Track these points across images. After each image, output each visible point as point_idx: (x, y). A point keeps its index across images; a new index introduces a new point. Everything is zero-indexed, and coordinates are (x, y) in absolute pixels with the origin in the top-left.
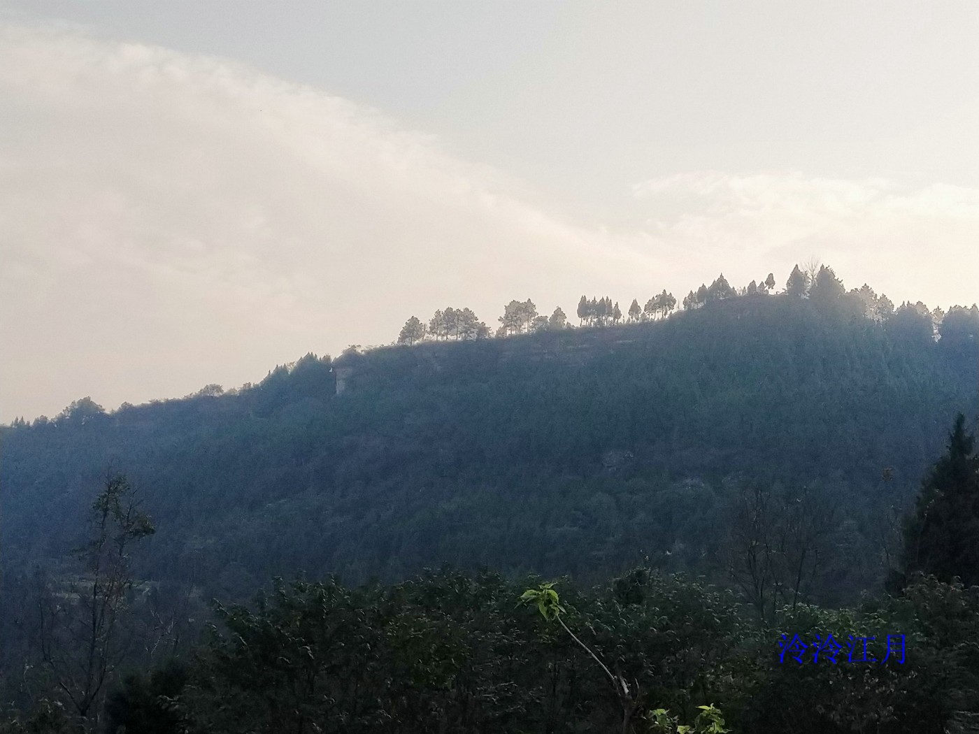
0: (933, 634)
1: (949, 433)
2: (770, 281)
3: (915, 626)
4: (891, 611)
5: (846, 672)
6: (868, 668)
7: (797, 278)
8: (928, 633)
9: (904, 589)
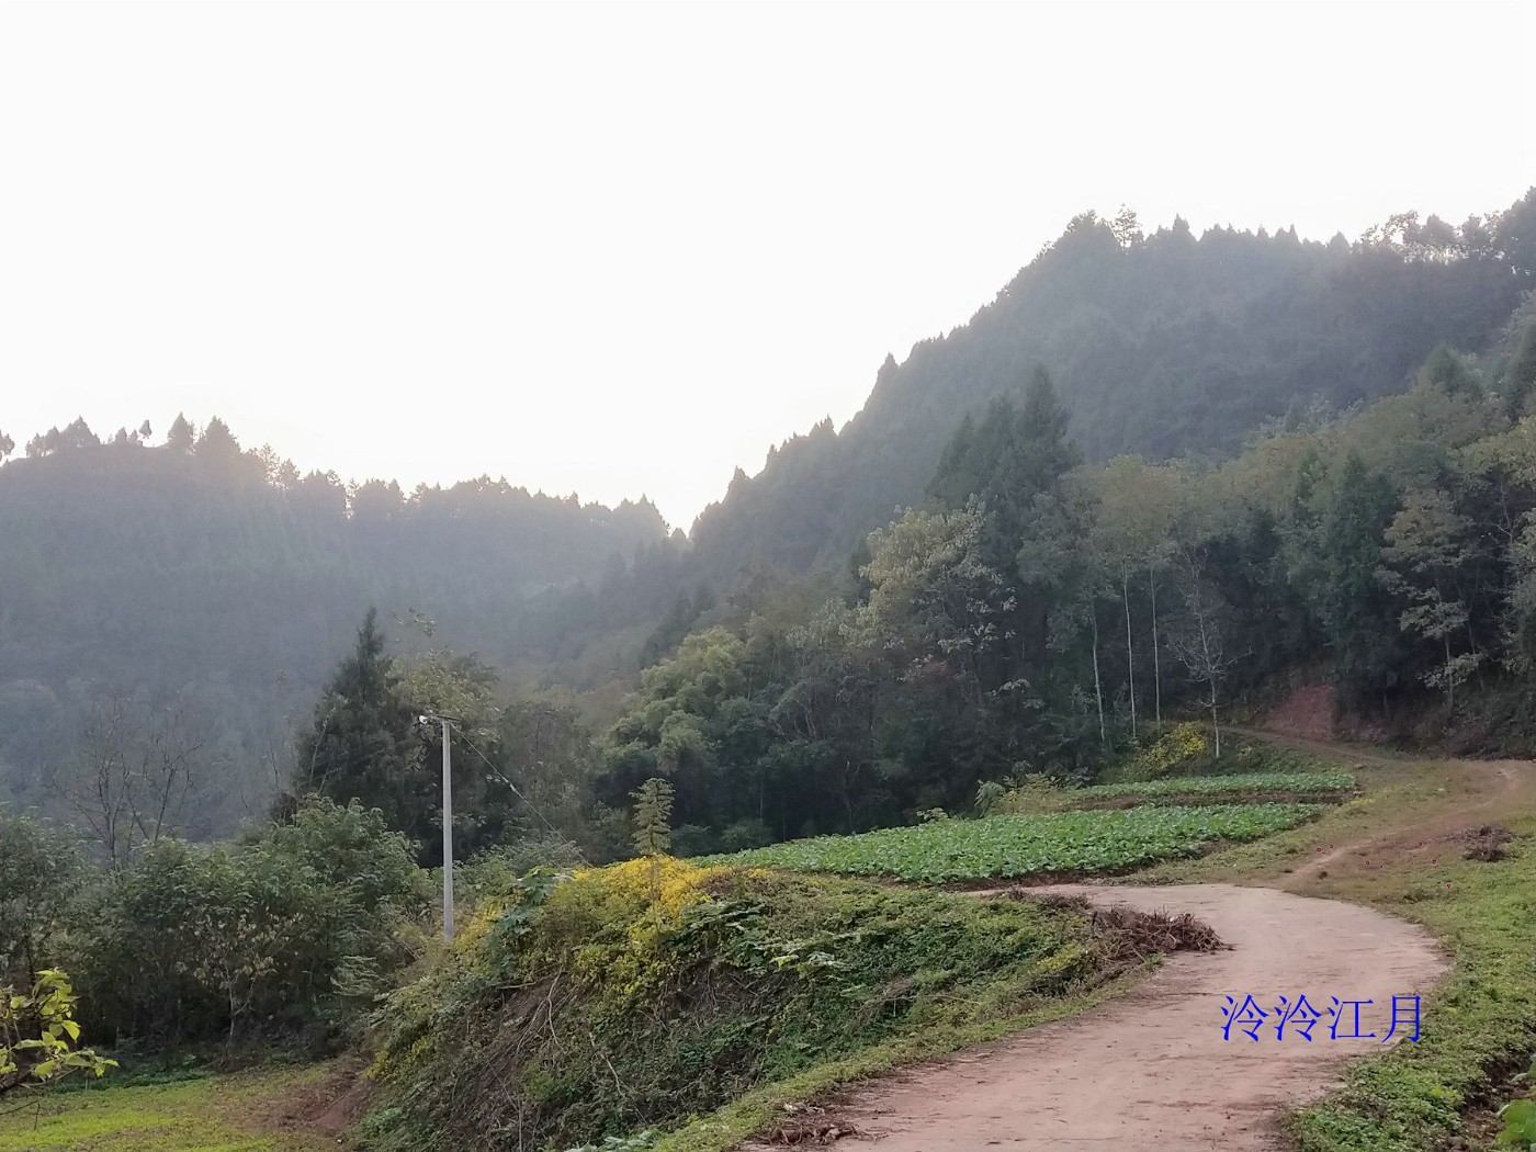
0: (325, 867)
1: (358, 629)
2: (147, 430)
3: (304, 859)
4: (276, 842)
5: (216, 918)
6: (244, 912)
7: (182, 429)
8: (320, 867)
9: (293, 816)
